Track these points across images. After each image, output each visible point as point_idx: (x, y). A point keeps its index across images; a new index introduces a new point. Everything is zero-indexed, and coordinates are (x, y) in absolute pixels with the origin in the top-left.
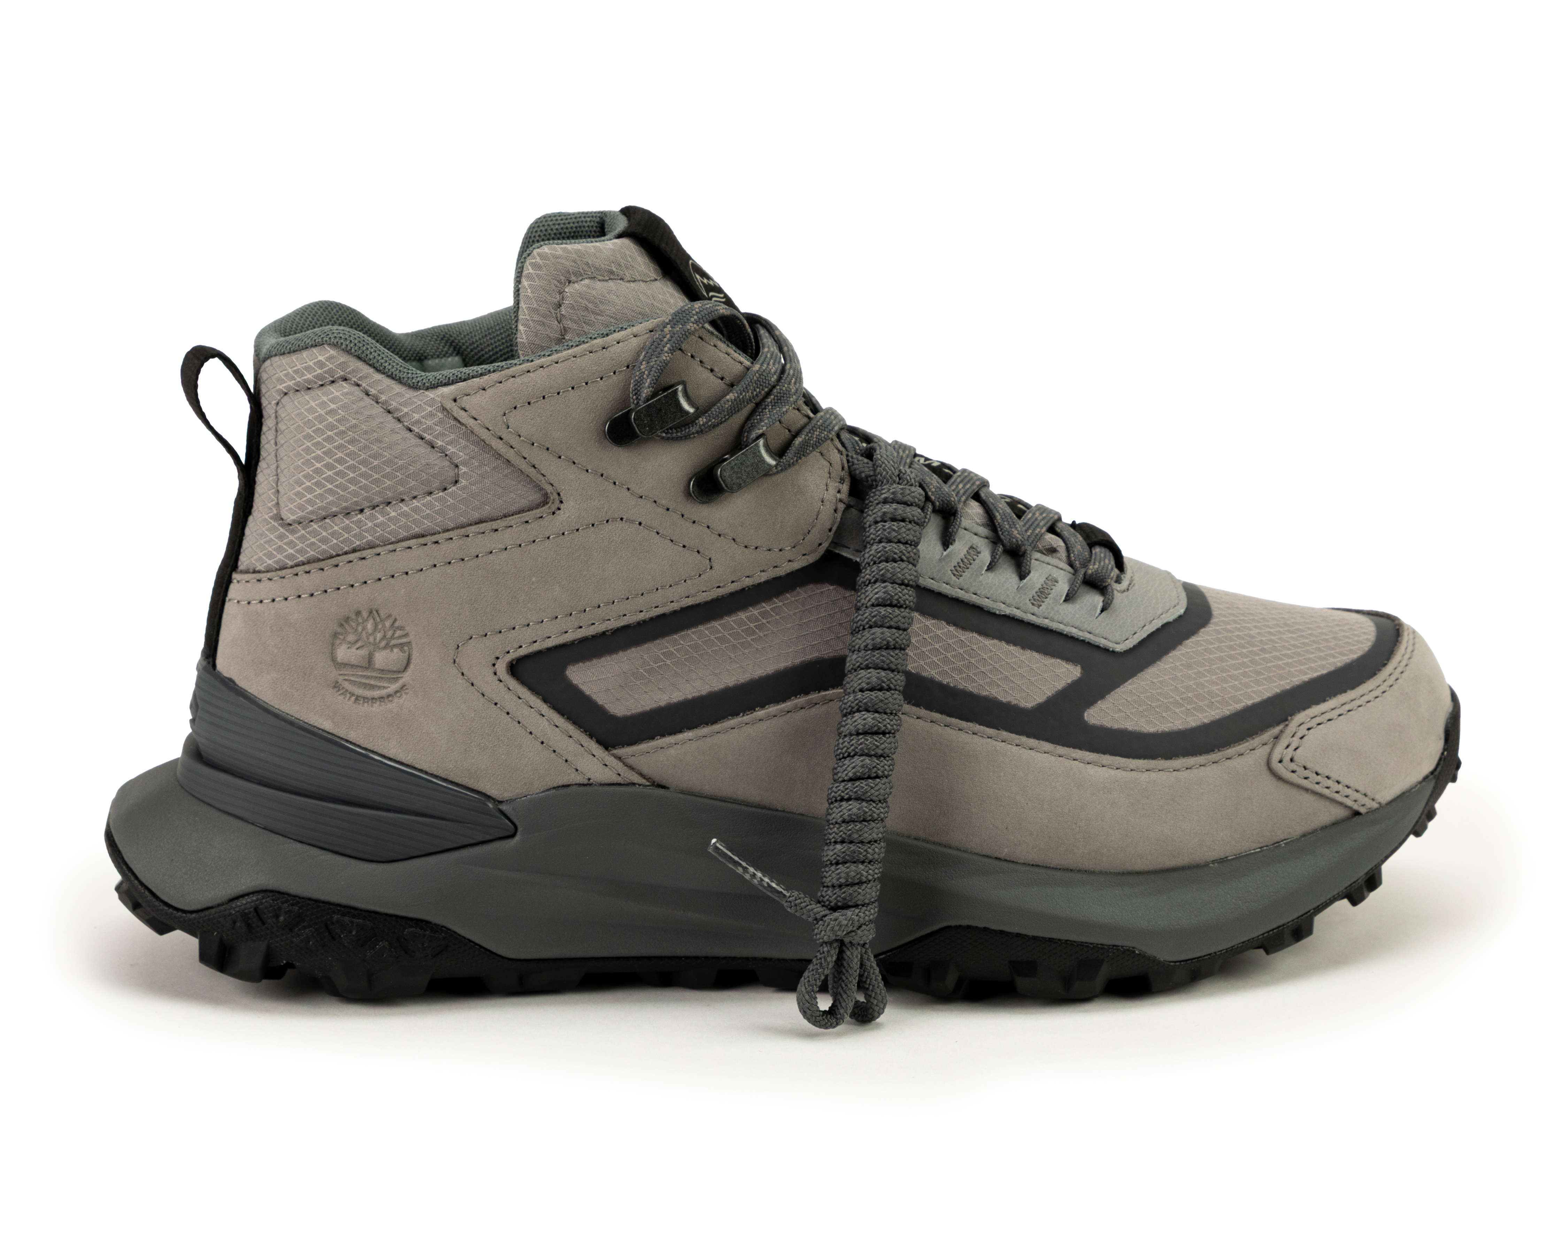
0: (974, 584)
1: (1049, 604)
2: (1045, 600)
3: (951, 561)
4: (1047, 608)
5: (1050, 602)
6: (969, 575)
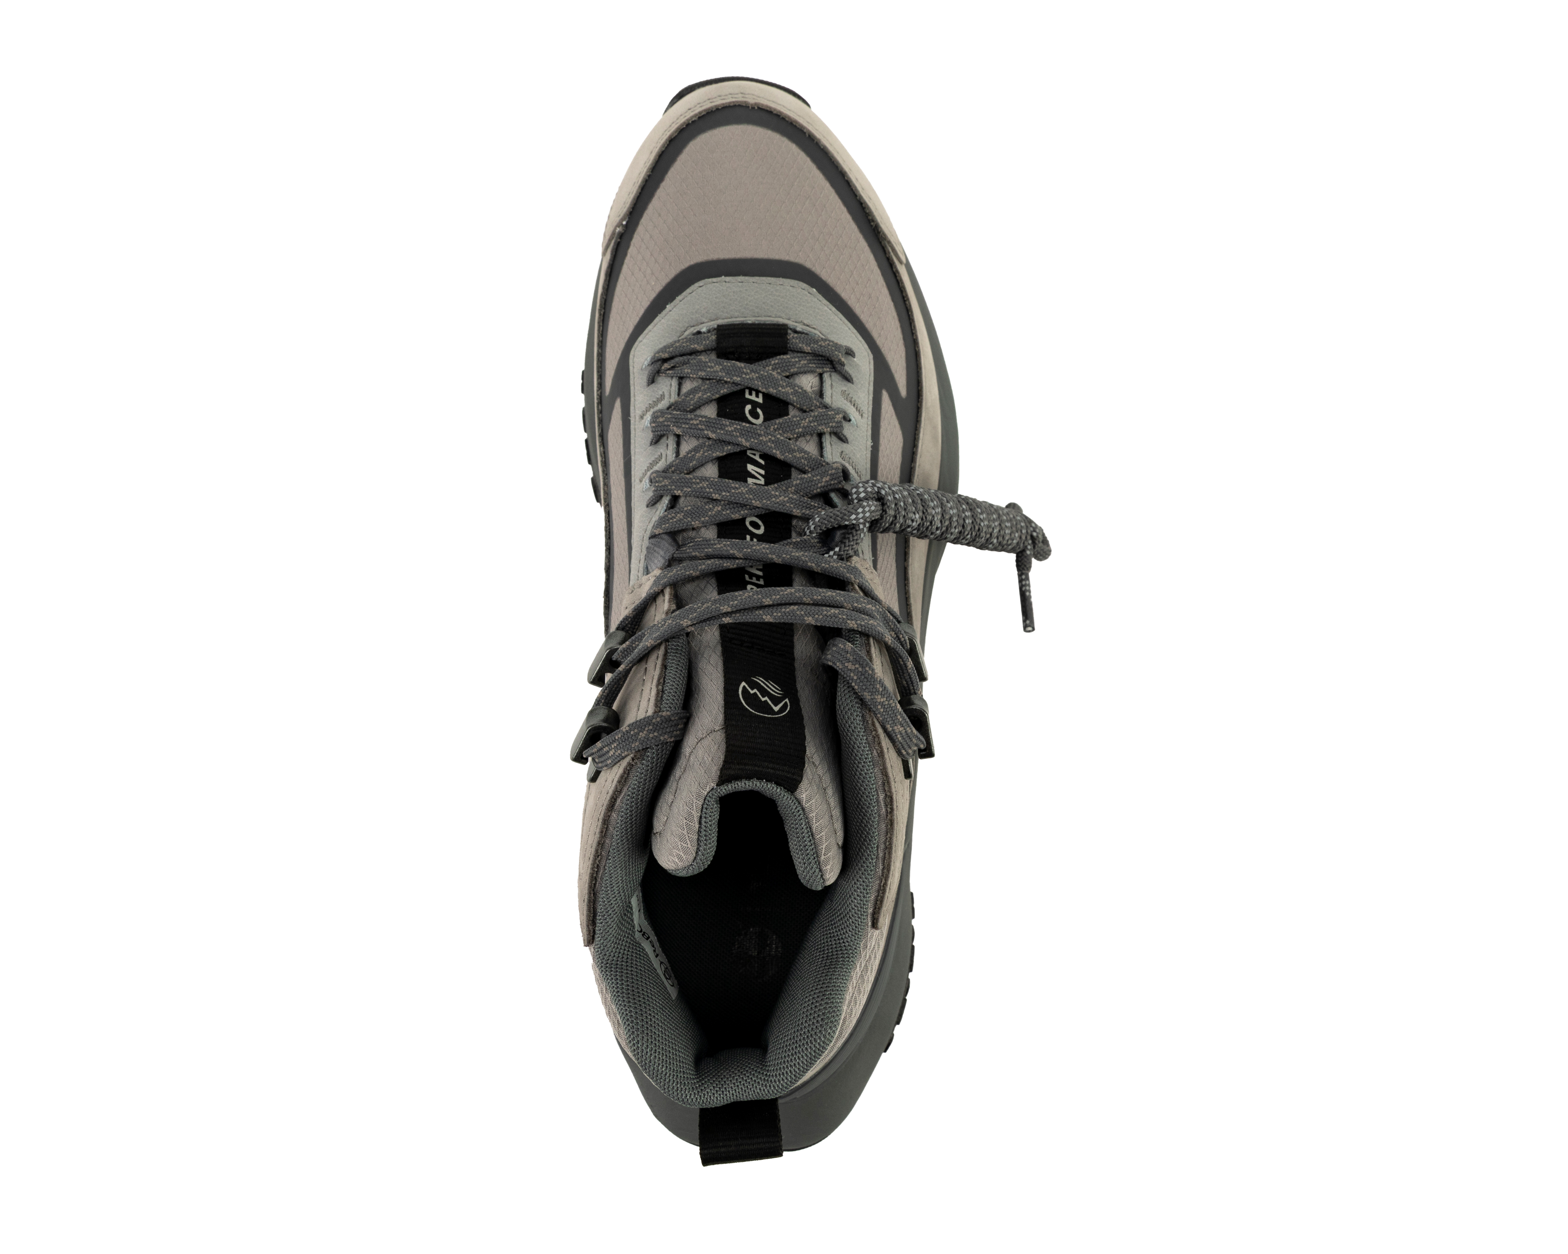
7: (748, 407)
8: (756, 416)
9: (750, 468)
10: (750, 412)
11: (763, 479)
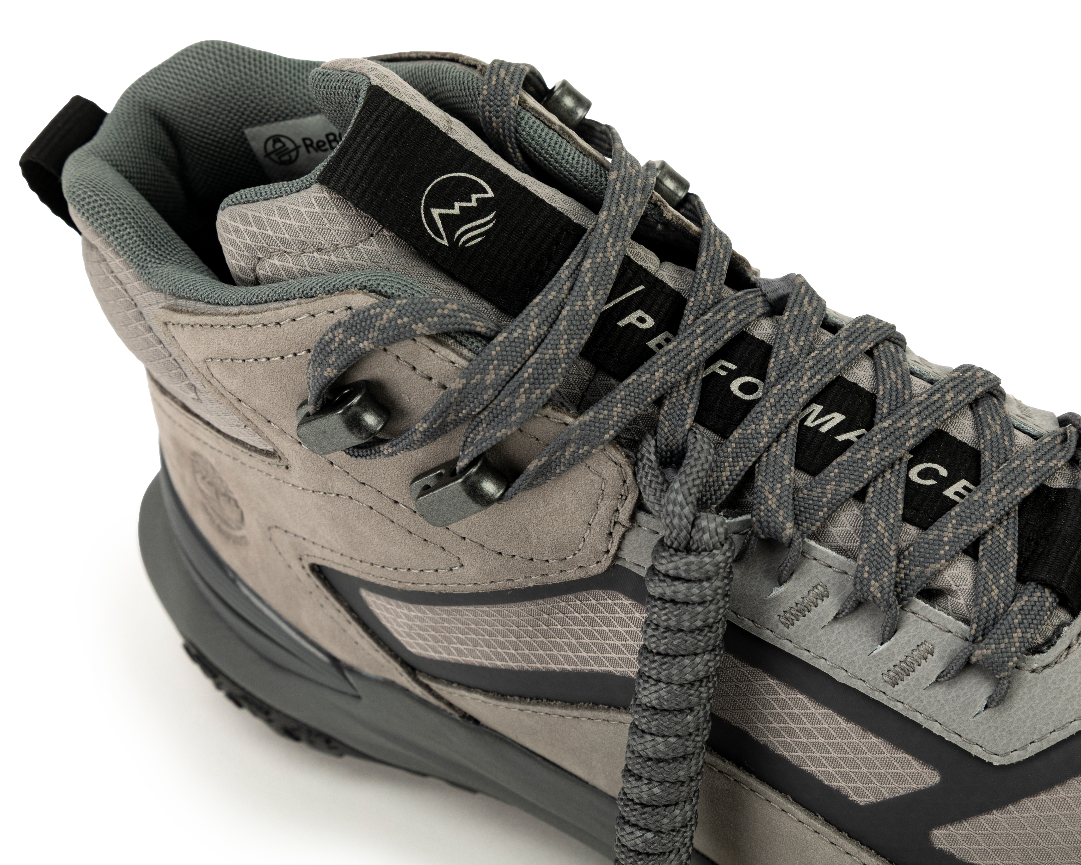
0: (808, 639)
1: (908, 685)
2: (905, 677)
3: (780, 606)
4: (905, 691)
5: (911, 683)
6: (803, 626)
7: (943, 472)
8: (922, 474)
9: (838, 418)
10: (936, 471)
11: (812, 425)
